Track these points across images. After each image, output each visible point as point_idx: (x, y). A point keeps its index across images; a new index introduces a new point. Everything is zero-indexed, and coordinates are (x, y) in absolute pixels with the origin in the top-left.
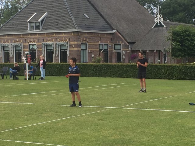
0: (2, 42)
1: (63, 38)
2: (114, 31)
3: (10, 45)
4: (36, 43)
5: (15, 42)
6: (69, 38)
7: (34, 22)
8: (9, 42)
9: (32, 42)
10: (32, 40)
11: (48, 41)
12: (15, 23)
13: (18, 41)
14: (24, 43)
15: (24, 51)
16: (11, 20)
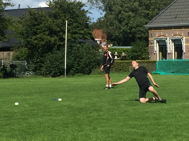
3: (168, 38)
12: (172, 14)
13: (177, 34)
14: (186, 36)
15: (186, 46)
16: (167, 9)
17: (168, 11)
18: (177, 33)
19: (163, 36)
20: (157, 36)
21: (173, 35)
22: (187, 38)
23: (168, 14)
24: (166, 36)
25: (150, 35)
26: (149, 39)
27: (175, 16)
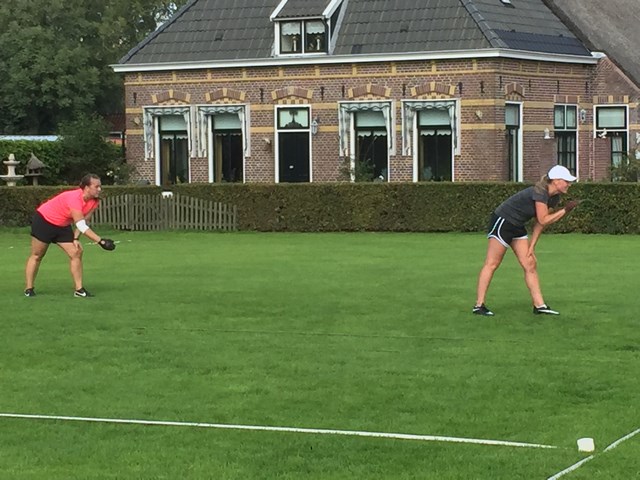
0: (155, 101)
1: (433, 84)
2: (595, 55)
3: (193, 109)
4: (310, 101)
5: (213, 100)
6: (460, 84)
7: (300, 21)
8: (187, 99)
9: (289, 101)
10: (291, 90)
11: (366, 94)
12: (206, 25)
13: (225, 95)
14: (253, 102)
16: (187, 10)
18: (225, 90)
21: (208, 99)
23: (192, 26)
26: (128, 111)
27: (215, 34)
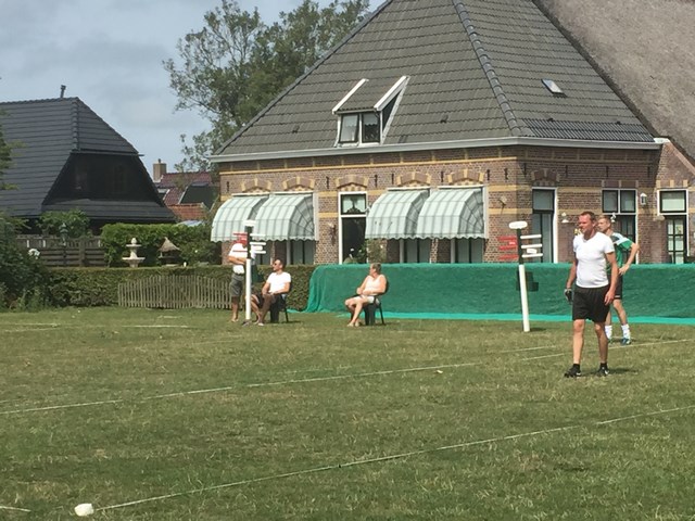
1: (466, 171)
2: (657, 141)
4: (366, 189)
5: (289, 188)
6: (488, 171)
7: (358, 114)
10: (351, 178)
12: (287, 119)
13: (298, 183)
14: (320, 190)
15: (321, 220)
16: (274, 105)
17: (277, 110)
18: (298, 178)
19: (261, 189)
20: (244, 189)
21: (285, 187)
22: (323, 194)
23: (277, 119)
24: (269, 188)
25: (224, 187)
26: (223, 198)
27: (293, 127)
